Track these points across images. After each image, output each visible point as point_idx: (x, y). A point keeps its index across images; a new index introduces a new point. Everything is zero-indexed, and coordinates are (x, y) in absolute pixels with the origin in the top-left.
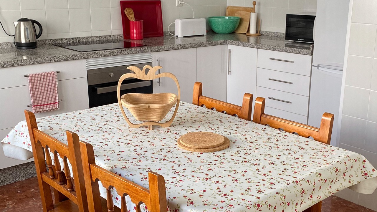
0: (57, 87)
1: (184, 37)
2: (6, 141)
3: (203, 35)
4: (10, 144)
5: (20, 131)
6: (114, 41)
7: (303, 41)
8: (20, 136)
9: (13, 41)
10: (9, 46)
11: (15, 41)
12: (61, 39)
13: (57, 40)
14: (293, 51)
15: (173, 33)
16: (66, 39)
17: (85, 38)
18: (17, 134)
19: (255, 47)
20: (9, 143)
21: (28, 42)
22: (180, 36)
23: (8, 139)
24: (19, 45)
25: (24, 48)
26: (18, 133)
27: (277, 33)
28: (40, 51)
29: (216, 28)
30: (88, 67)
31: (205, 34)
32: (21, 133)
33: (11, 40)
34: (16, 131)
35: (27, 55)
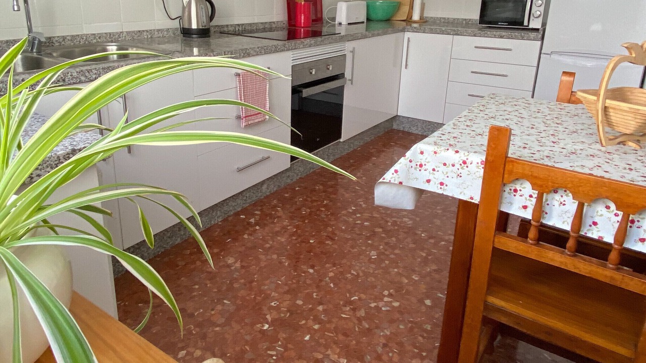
0: (267, 89)
1: (349, 24)
2: (395, 180)
3: (363, 22)
4: (403, 184)
5: (418, 162)
6: (277, 29)
7: (506, 25)
8: (418, 170)
9: (179, 27)
10: (171, 33)
11: (182, 27)
12: (227, 26)
13: (222, 26)
14: (512, 36)
15: (334, 19)
16: (232, 26)
17: (250, 24)
18: (412, 167)
19: (452, 33)
20: (401, 183)
21: (204, 28)
22: (344, 22)
23: (397, 176)
24: (187, 32)
25: (194, 36)
26: (413, 164)
27: (448, 18)
28: (214, 41)
29: (373, 16)
30: (294, 61)
31: (365, 21)
32: (418, 164)
33: (176, 24)
34: (411, 161)
35: (198, 47)
